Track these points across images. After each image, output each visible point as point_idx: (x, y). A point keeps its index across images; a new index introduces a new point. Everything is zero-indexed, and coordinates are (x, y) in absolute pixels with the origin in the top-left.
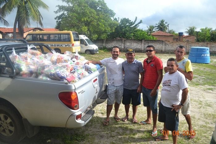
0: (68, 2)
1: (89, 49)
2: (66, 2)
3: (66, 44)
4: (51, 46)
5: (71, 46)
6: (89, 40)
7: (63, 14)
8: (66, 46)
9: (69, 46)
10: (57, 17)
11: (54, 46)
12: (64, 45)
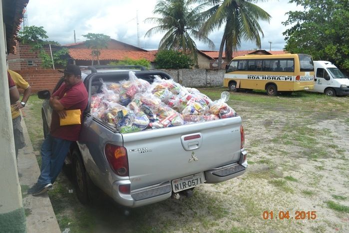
0: (306, 4)
1: (331, 86)
2: (302, 5)
3: (287, 77)
4: (263, 78)
5: (295, 80)
6: (338, 69)
7: (298, 25)
8: (286, 79)
9: (291, 79)
10: (286, 31)
11: (267, 79)
12: (283, 78)
